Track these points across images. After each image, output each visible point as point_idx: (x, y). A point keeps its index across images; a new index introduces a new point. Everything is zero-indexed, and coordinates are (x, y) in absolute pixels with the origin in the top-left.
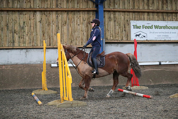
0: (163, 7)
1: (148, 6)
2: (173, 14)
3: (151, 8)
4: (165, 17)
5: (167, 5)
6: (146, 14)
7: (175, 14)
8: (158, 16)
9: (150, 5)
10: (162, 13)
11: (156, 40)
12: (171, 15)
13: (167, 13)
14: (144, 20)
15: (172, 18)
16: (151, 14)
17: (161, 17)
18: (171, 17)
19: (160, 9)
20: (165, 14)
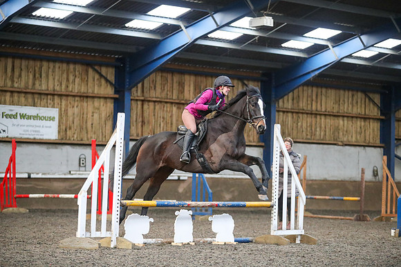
0: (34, 84)
1: (13, 81)
2: (49, 97)
3: (16, 85)
4: (36, 100)
5: (41, 81)
6: (8, 94)
7: (51, 97)
8: (26, 99)
9: (16, 80)
10: (33, 93)
11: (21, 138)
12: (46, 97)
13: (40, 94)
14: (5, 103)
15: (47, 103)
16: (16, 95)
17: (30, 100)
18: (45, 100)
19: (30, 87)
20: (36, 96)
